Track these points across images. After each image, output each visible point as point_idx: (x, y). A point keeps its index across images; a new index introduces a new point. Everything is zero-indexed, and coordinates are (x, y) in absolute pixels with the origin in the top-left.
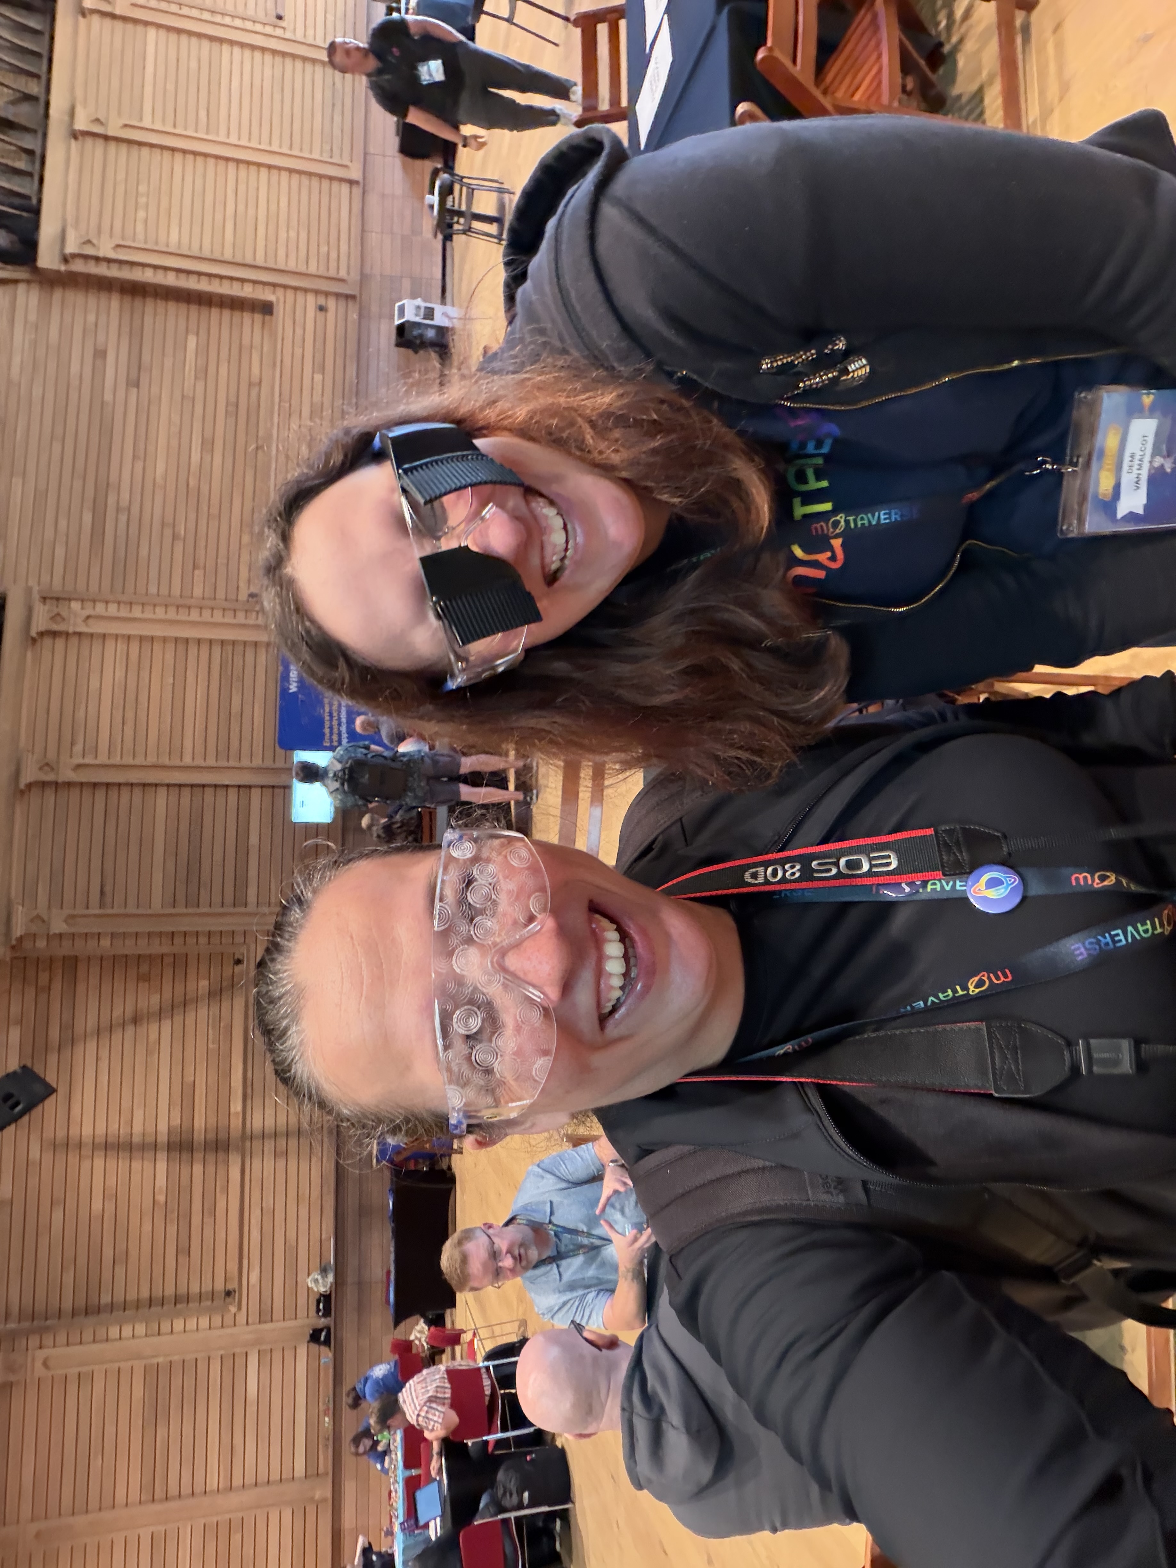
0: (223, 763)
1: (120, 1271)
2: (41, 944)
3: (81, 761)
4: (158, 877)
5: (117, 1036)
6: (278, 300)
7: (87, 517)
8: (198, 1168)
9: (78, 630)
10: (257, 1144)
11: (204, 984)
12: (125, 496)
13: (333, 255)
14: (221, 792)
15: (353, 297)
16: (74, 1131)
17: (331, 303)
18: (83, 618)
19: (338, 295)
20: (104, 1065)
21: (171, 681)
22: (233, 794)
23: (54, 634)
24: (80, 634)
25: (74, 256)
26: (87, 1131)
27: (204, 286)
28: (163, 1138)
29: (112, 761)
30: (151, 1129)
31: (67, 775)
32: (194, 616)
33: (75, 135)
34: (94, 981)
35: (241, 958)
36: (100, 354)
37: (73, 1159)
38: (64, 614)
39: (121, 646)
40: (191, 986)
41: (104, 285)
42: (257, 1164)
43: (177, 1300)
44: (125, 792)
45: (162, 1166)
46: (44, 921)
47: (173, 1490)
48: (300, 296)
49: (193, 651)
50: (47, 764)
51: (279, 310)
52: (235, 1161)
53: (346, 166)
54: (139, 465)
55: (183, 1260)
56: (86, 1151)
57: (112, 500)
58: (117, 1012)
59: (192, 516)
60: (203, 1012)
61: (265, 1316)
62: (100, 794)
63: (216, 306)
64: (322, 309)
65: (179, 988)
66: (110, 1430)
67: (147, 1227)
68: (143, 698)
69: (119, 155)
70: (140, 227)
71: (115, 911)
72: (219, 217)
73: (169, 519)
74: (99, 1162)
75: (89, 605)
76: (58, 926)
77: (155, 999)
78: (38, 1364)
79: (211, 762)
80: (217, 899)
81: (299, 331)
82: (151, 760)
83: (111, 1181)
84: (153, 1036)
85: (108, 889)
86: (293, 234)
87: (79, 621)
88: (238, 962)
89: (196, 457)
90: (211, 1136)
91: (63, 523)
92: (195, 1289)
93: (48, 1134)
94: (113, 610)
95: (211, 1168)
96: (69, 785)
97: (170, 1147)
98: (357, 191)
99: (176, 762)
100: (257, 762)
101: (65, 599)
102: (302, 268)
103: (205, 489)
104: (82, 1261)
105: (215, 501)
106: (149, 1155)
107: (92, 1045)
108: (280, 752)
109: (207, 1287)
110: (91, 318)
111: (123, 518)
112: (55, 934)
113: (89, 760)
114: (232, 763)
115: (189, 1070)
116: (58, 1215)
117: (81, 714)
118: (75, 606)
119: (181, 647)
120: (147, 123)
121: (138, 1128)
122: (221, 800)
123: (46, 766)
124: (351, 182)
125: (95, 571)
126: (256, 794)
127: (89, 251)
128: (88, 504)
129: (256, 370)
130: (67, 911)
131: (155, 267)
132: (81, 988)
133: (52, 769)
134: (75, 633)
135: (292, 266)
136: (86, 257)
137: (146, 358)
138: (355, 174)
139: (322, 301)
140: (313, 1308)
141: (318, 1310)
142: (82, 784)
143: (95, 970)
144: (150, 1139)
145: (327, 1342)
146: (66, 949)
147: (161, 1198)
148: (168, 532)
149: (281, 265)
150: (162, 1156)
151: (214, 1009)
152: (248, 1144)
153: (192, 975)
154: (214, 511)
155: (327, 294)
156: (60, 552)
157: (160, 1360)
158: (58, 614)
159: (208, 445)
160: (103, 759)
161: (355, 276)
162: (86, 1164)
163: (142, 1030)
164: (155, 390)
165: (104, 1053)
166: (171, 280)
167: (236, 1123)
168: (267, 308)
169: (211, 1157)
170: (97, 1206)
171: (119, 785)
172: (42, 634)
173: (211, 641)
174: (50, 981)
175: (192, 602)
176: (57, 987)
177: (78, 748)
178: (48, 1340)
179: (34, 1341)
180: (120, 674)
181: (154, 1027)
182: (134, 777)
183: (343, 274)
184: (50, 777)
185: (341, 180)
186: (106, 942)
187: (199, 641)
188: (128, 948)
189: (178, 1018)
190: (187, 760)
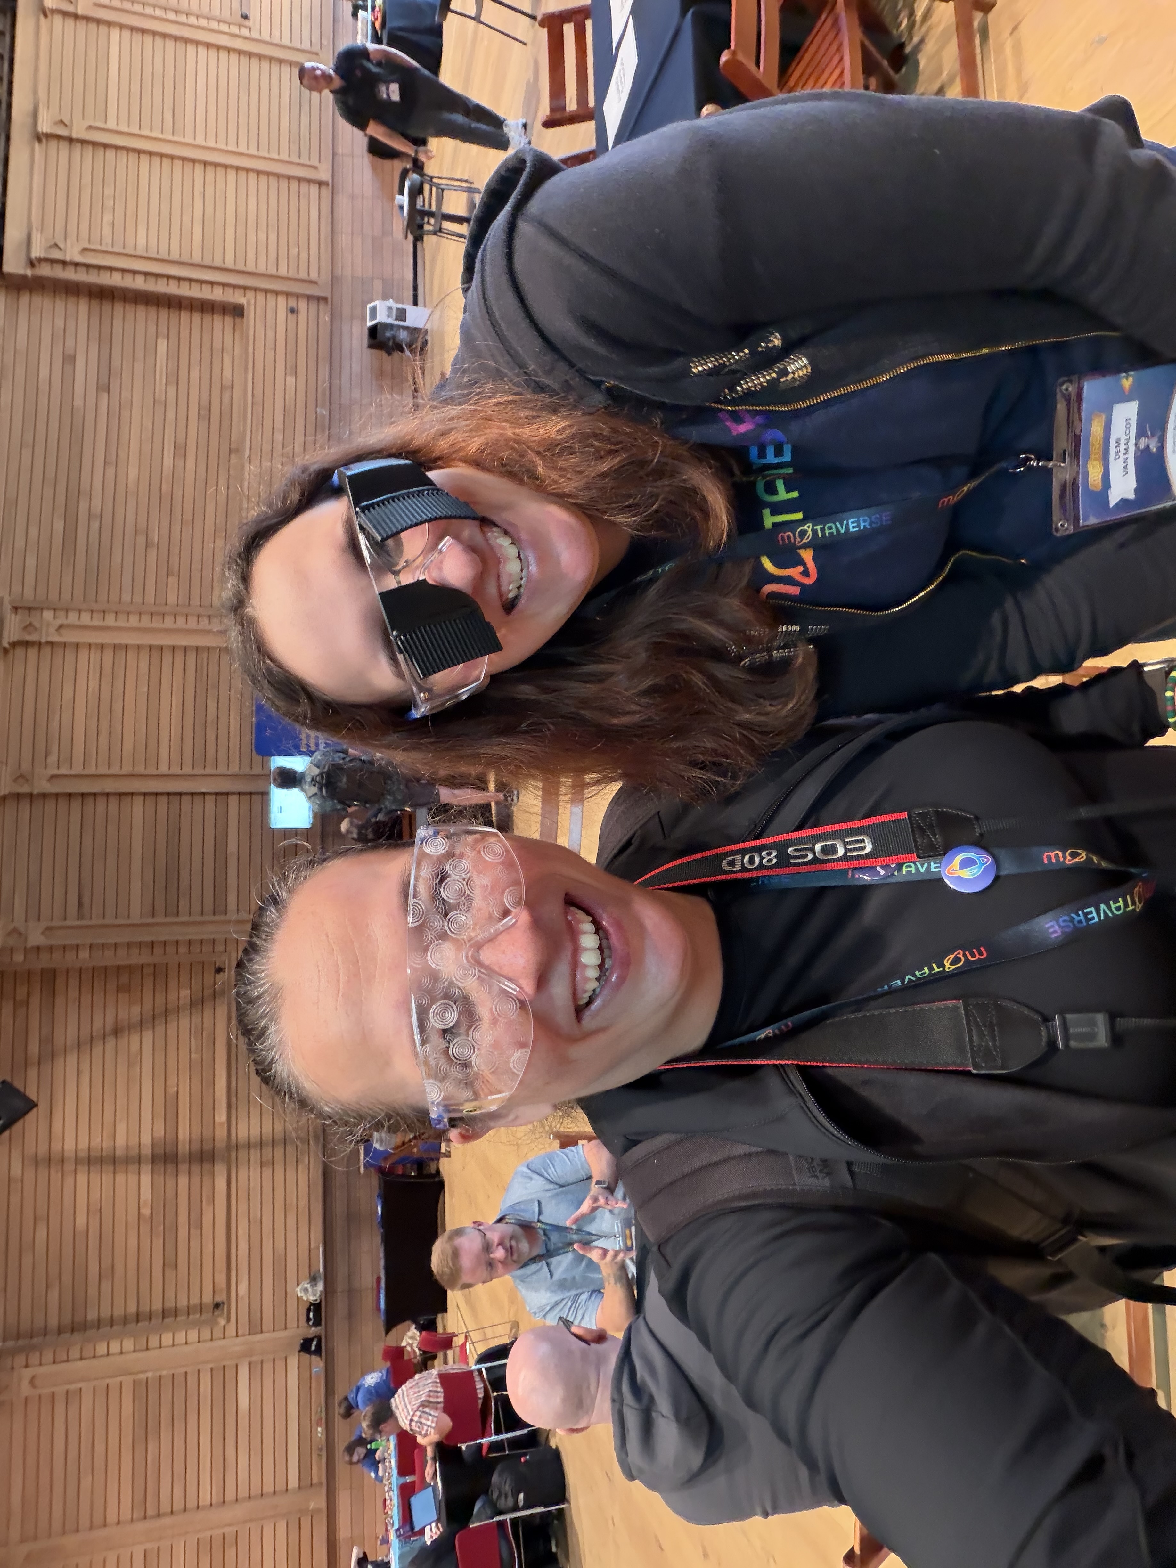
0: (199, 771)
1: (106, 1286)
2: (19, 958)
3: (56, 772)
4: (136, 886)
5: (98, 1050)
6: (249, 303)
7: (59, 526)
8: (183, 1180)
9: (50, 639)
10: (243, 1154)
11: (185, 993)
12: (97, 503)
13: (304, 255)
14: (198, 800)
15: (325, 299)
16: (56, 1147)
17: (303, 305)
18: (56, 627)
19: (309, 298)
20: (85, 1079)
21: (146, 689)
22: (210, 801)
23: (26, 644)
24: (52, 644)
25: (40, 260)
26: (69, 1146)
27: (173, 289)
28: (147, 1151)
29: (86, 772)
30: (134, 1141)
31: (42, 786)
32: (169, 623)
33: (39, 137)
34: (73, 993)
35: (222, 967)
36: (70, 359)
37: (56, 1176)
38: (37, 624)
39: (95, 656)
40: (172, 996)
41: (72, 290)
42: (243, 1173)
43: (164, 1314)
44: (101, 803)
45: (146, 1179)
46: (20, 934)
47: (165, 1507)
48: (271, 298)
49: (167, 657)
50: (22, 776)
51: (250, 313)
52: (220, 1171)
53: (315, 168)
54: (111, 472)
55: (170, 1274)
56: (69, 1167)
57: (83, 506)
58: (98, 1024)
59: (165, 523)
60: (184, 1022)
61: (255, 1328)
62: (76, 805)
63: (186, 309)
64: (293, 311)
65: (160, 1000)
66: (100, 1448)
67: (133, 1242)
68: (118, 707)
69: (84, 158)
70: (107, 231)
71: (94, 922)
72: (187, 219)
73: (142, 524)
74: (82, 1179)
75: (62, 614)
76: (36, 938)
77: (136, 1010)
78: (25, 1383)
79: (187, 770)
80: (196, 907)
81: (271, 334)
82: (126, 770)
83: (95, 1195)
84: (135, 1047)
85: (86, 900)
86: (262, 236)
87: (52, 630)
88: (219, 970)
89: (168, 461)
90: (196, 1147)
91: (33, 532)
92: (183, 1303)
93: (30, 1150)
94: (86, 619)
95: (196, 1180)
96: (44, 796)
97: (154, 1159)
98: (326, 192)
99: (152, 771)
100: (234, 769)
101: (36, 609)
102: (272, 271)
103: (178, 494)
104: (67, 1278)
105: (188, 507)
106: (133, 1168)
107: (72, 1059)
108: (257, 758)
109: (195, 1300)
110: (59, 323)
111: (95, 525)
112: (32, 948)
113: (63, 771)
114: (209, 771)
115: (172, 1080)
116: (41, 1233)
117: (55, 725)
118: (48, 615)
119: (156, 655)
120: (111, 124)
121: (121, 1141)
122: (198, 808)
123: (21, 777)
124: (321, 184)
125: (67, 580)
126: (233, 800)
127: (56, 255)
128: (60, 511)
129: (227, 373)
130: (44, 924)
131: (124, 271)
132: (60, 1001)
133: (27, 780)
134: (48, 643)
135: (262, 269)
136: (53, 262)
137: (116, 363)
138: (324, 175)
139: (292, 303)
140: (303, 1318)
141: (308, 1319)
142: (57, 795)
143: (73, 982)
144: (134, 1152)
145: (318, 1351)
146: (45, 961)
147: (146, 1211)
148: (141, 540)
149: (251, 267)
150: (146, 1168)
151: (196, 1019)
152: (233, 1154)
153: (173, 984)
154: (188, 516)
155: (298, 296)
156: (31, 562)
157: (150, 1374)
158: (30, 624)
159: (180, 450)
160: (77, 769)
161: (325, 277)
162: (69, 1181)
163: (123, 1042)
164: (126, 394)
165: (85, 1066)
166: (139, 283)
167: (221, 1133)
168: (237, 311)
169: (196, 1168)
170: (81, 1221)
171: (95, 794)
172: (14, 645)
173: (186, 649)
174: (28, 996)
175: (167, 609)
176: (35, 1001)
177: (53, 758)
178: (34, 1358)
179: (20, 1360)
180: (93, 684)
181: (135, 1038)
182: (110, 786)
183: (314, 276)
184: (25, 789)
185: (309, 181)
186: (84, 954)
187: (173, 648)
188: (109, 959)
189: (160, 1029)
190: (164, 769)
